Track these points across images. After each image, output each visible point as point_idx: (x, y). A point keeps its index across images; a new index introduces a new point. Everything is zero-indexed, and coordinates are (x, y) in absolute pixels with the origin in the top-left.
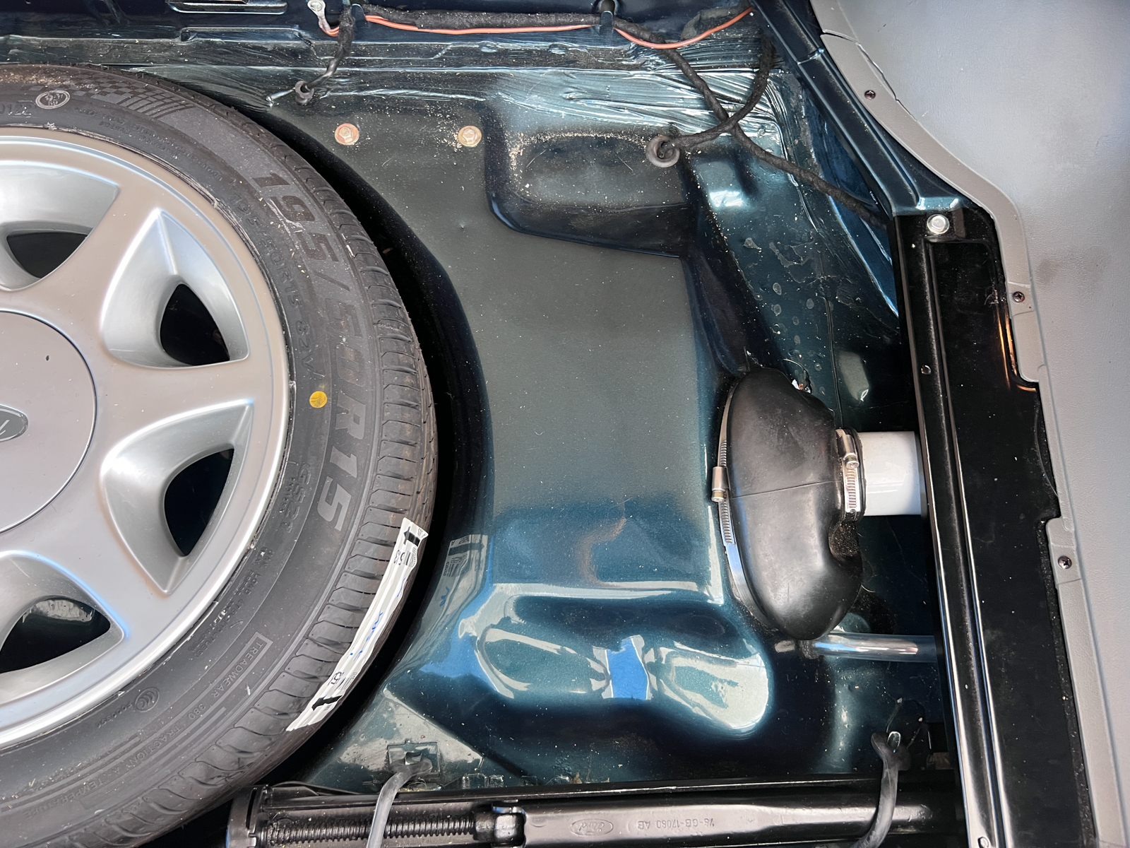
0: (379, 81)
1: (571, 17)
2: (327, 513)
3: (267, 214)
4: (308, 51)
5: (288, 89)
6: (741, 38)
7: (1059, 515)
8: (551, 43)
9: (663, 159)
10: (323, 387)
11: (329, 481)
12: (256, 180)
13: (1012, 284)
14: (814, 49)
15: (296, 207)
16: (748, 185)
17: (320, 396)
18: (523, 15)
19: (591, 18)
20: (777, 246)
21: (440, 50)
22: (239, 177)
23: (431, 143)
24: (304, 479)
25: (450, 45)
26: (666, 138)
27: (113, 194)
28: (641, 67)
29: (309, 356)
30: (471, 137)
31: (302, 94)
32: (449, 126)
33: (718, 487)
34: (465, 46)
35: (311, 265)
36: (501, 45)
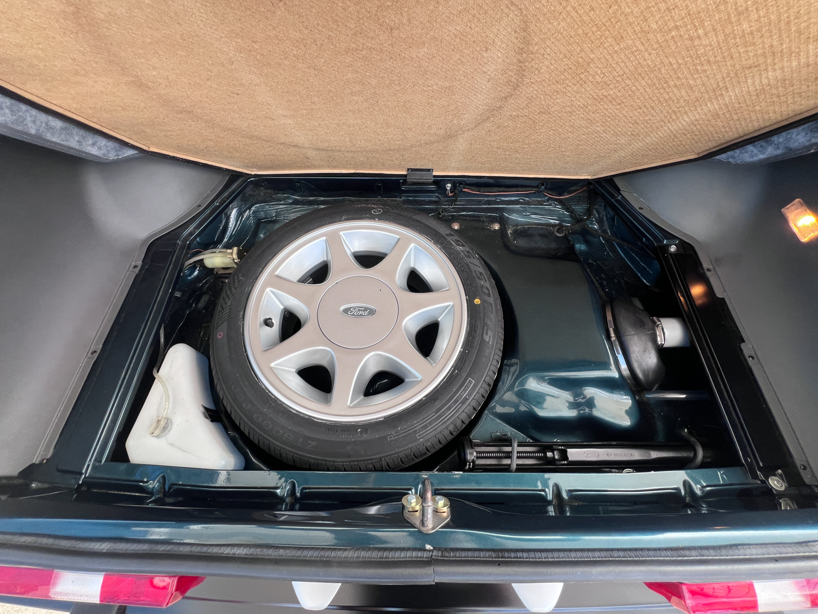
0: (464, 210)
1: (531, 189)
2: (486, 338)
3: (451, 244)
4: (441, 201)
5: (436, 212)
6: (583, 196)
7: (744, 341)
8: (519, 198)
9: (560, 233)
10: (478, 298)
11: (485, 328)
12: (445, 235)
13: (706, 265)
14: (617, 195)
15: (460, 243)
16: (587, 242)
17: (478, 301)
18: (515, 188)
19: (537, 189)
20: (600, 262)
21: (483, 201)
22: (440, 233)
23: (484, 228)
24: (477, 326)
25: (486, 199)
26: (559, 227)
27: (396, 240)
28: (550, 205)
29: (472, 288)
30: (497, 227)
31: (442, 213)
32: (489, 224)
33: (613, 335)
34: (491, 199)
35: (468, 260)
36: (503, 199)
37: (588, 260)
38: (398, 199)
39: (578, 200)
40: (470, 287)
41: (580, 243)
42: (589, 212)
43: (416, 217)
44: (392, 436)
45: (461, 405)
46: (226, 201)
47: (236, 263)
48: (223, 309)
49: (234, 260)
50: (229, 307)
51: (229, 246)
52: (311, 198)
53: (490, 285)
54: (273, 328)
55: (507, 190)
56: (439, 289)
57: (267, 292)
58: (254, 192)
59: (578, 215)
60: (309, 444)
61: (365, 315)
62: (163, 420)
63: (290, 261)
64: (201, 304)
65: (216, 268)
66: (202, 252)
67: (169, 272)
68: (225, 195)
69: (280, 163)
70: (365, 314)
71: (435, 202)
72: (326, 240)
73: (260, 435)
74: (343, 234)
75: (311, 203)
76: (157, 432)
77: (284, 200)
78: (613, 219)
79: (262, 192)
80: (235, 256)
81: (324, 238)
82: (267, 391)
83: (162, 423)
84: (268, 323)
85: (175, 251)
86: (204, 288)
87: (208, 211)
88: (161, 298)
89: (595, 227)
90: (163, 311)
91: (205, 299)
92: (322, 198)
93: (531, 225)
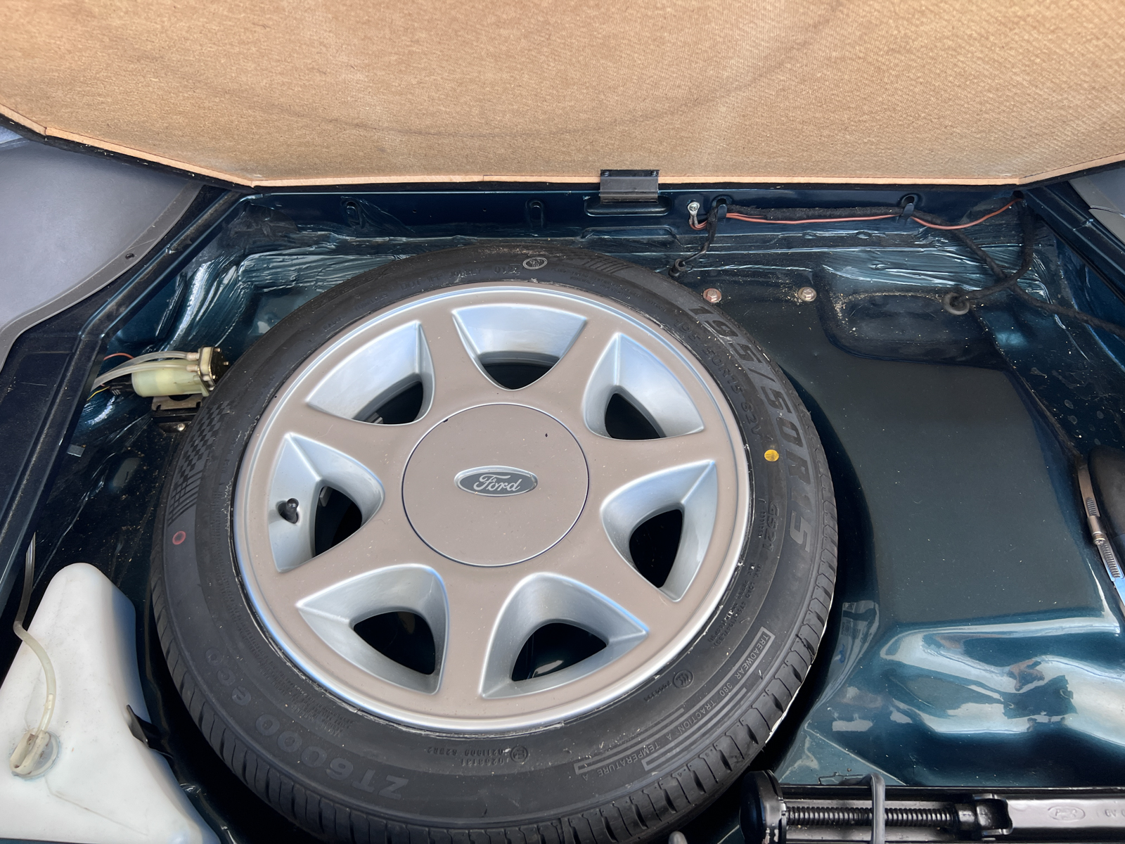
0: (730, 260)
1: (883, 209)
2: (797, 537)
3: (704, 331)
4: (673, 242)
6: (1005, 224)
8: (857, 231)
9: (958, 309)
10: (774, 447)
11: (794, 514)
12: (692, 310)
14: (1084, 220)
15: (724, 327)
16: (1023, 328)
17: (773, 453)
18: (847, 209)
19: (897, 210)
20: (1060, 373)
21: (774, 239)
22: (679, 309)
23: (779, 300)
24: (774, 511)
25: (780, 235)
26: (955, 295)
27: (578, 326)
28: (931, 245)
29: (757, 426)
30: (808, 295)
31: (679, 268)
32: (790, 288)
33: (1097, 531)
34: (792, 234)
35: (746, 365)
36: (819, 233)
37: (1030, 370)
38: (578, 238)
39: (996, 233)
40: (753, 425)
41: (1004, 329)
42: (1023, 260)
43: (625, 274)
44: (584, 763)
45: (744, 690)
46: (190, 245)
47: (206, 384)
48: (186, 479)
49: (202, 375)
50: (200, 475)
51: (189, 345)
52: (379, 240)
53: (801, 419)
54: (299, 524)
55: (829, 212)
56: (681, 431)
57: (286, 440)
58: (249, 227)
59: (998, 265)
60: (392, 783)
61: (512, 492)
62: (40, 736)
63: (338, 372)
64: (118, 482)
65: (157, 397)
66: (130, 359)
67: (58, 401)
68: (188, 232)
69: (317, 161)
70: (513, 489)
71: (664, 244)
72: (420, 326)
73: (272, 765)
74: (460, 313)
75: (377, 250)
76: (27, 764)
77: (317, 243)
78: (1080, 274)
79: (267, 226)
80: (206, 367)
81: (416, 323)
82: (288, 664)
83: (40, 742)
84: (286, 511)
85: (74, 354)
86: (127, 444)
87: (149, 268)
88: (38, 458)
89: (1042, 293)
90: (42, 488)
91: (128, 468)
92: (404, 239)
93: (888, 291)
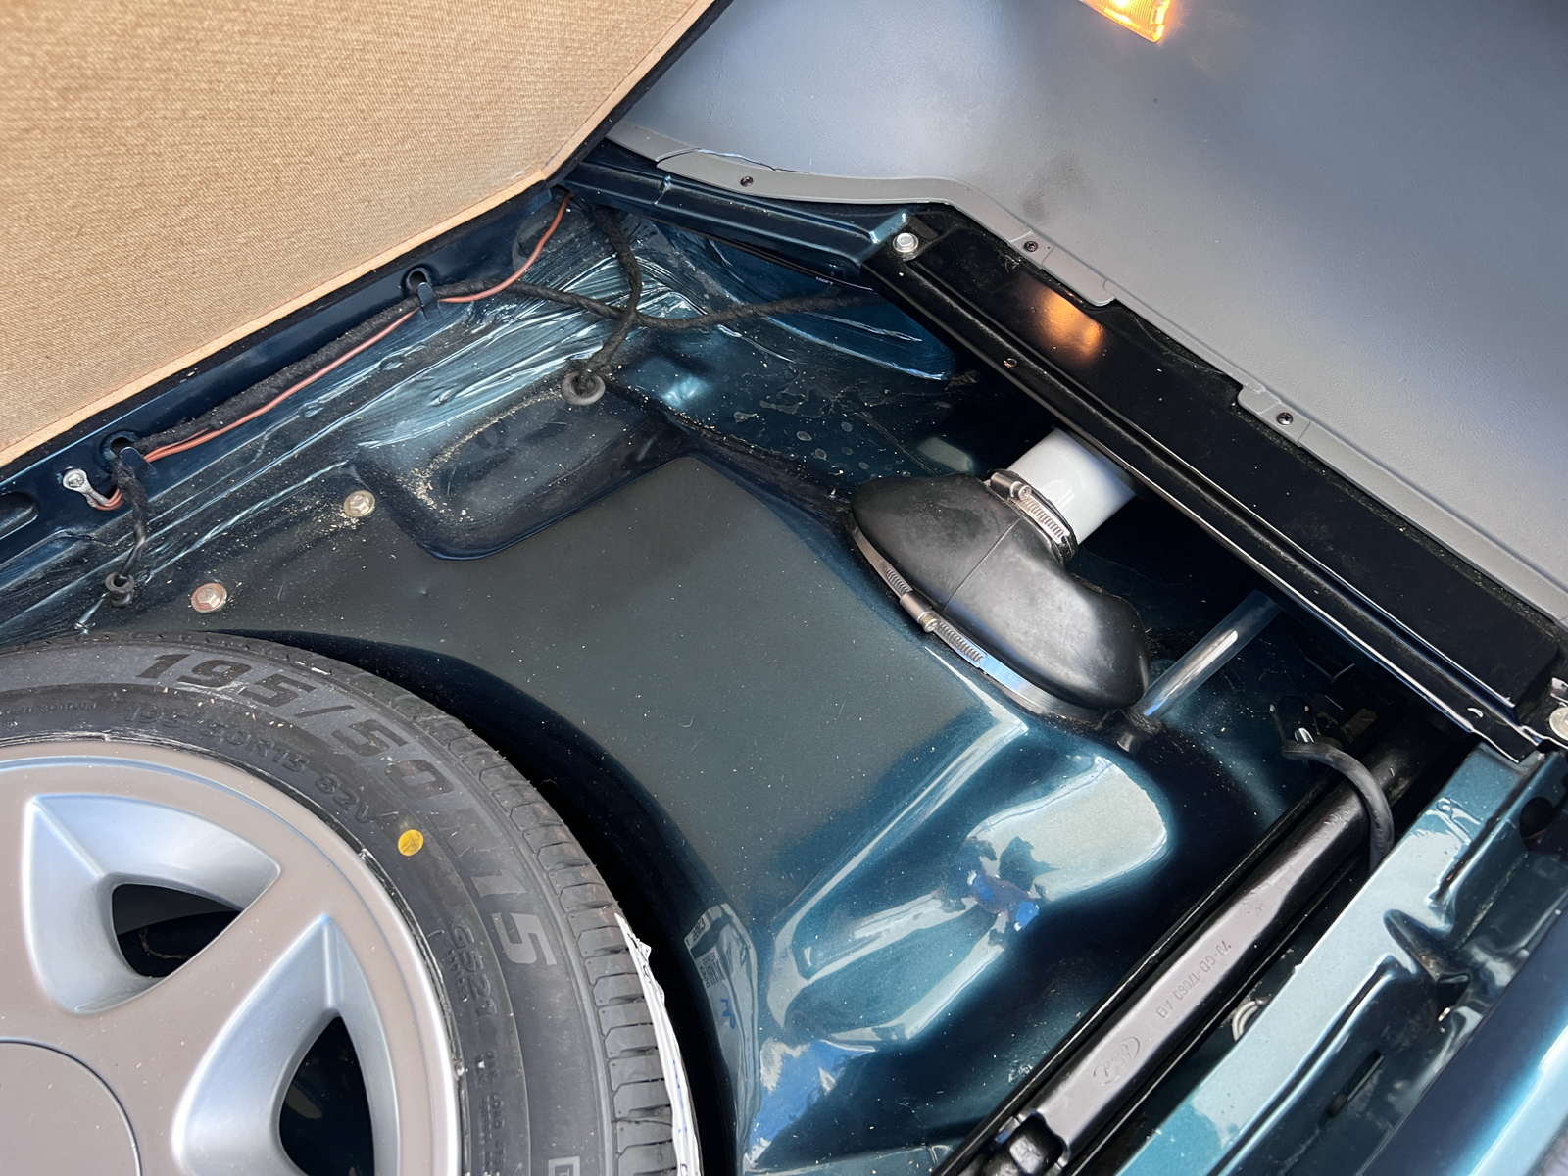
0: (205, 522)
1: (387, 314)
2: (523, 954)
3: (186, 699)
4: (91, 548)
5: (97, 601)
6: (576, 237)
7: (1239, 387)
8: (379, 364)
9: (590, 393)
10: (406, 824)
11: (497, 919)
12: (143, 675)
13: (1015, 241)
14: (659, 183)
15: (218, 669)
16: (693, 366)
17: (410, 837)
18: (332, 344)
19: (408, 303)
20: (769, 401)
21: (259, 447)
22: (118, 687)
23: (319, 541)
24: (464, 937)
25: (265, 435)
26: (575, 375)
28: (496, 324)
29: (361, 808)
30: (361, 504)
31: (120, 590)
32: (327, 511)
33: (921, 613)
34: (283, 424)
35: (285, 712)
36: (324, 398)
37: (733, 419)
39: (574, 259)
40: (353, 809)
42: (630, 277)
53: (426, 742)
55: (307, 364)
59: (602, 301)
71: (76, 562)
78: (709, 250)
89: (683, 305)
93: (481, 424)
